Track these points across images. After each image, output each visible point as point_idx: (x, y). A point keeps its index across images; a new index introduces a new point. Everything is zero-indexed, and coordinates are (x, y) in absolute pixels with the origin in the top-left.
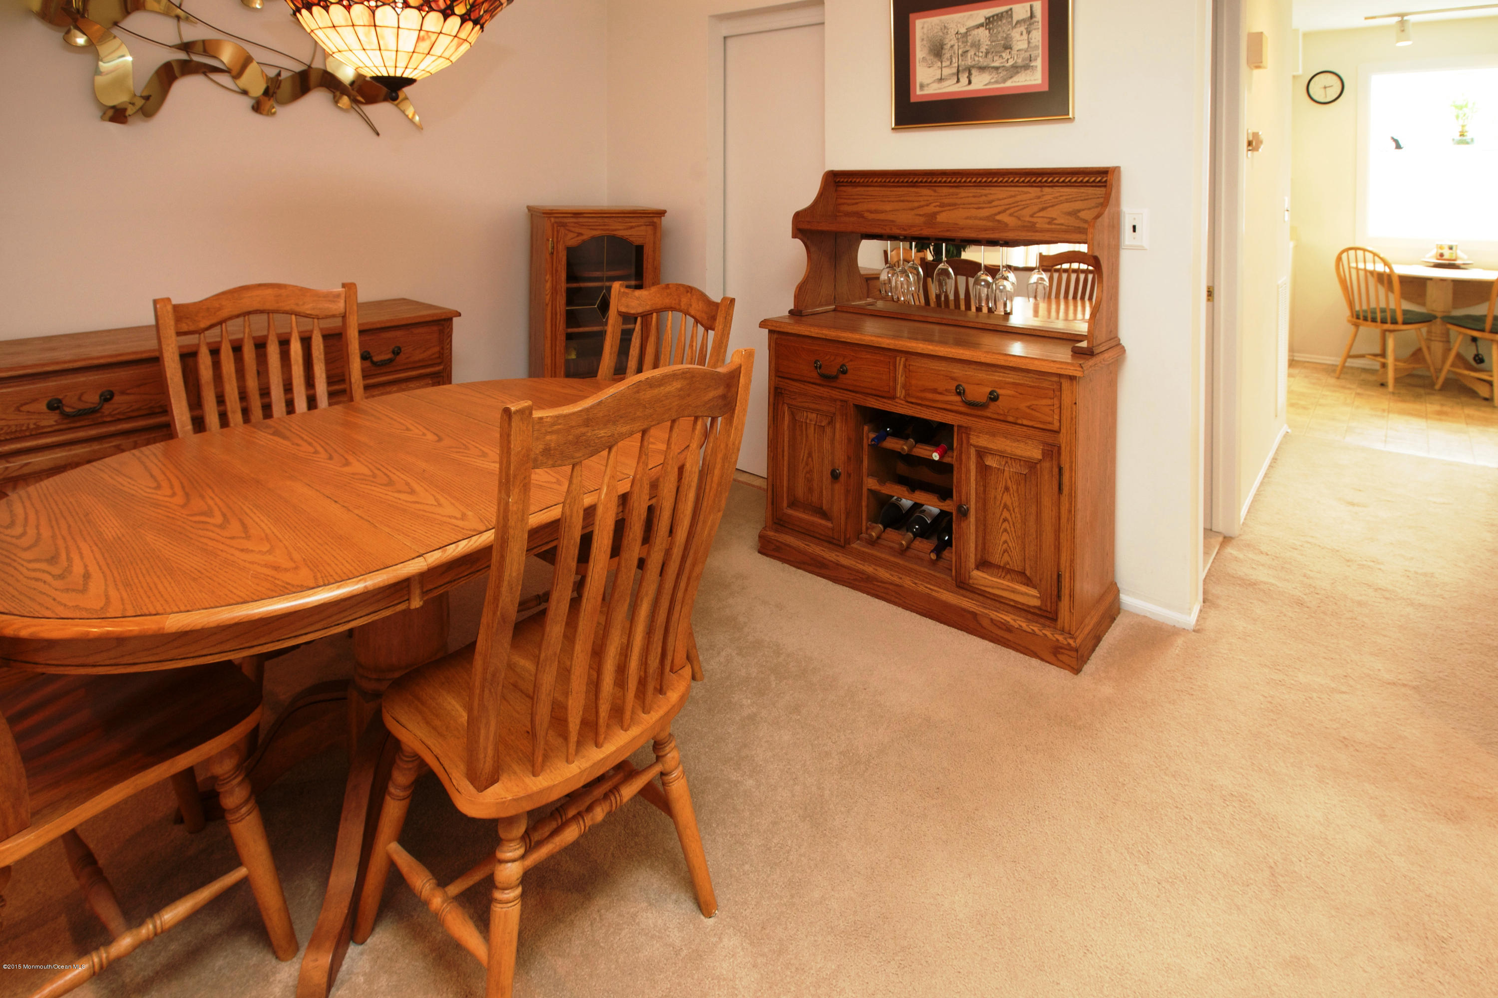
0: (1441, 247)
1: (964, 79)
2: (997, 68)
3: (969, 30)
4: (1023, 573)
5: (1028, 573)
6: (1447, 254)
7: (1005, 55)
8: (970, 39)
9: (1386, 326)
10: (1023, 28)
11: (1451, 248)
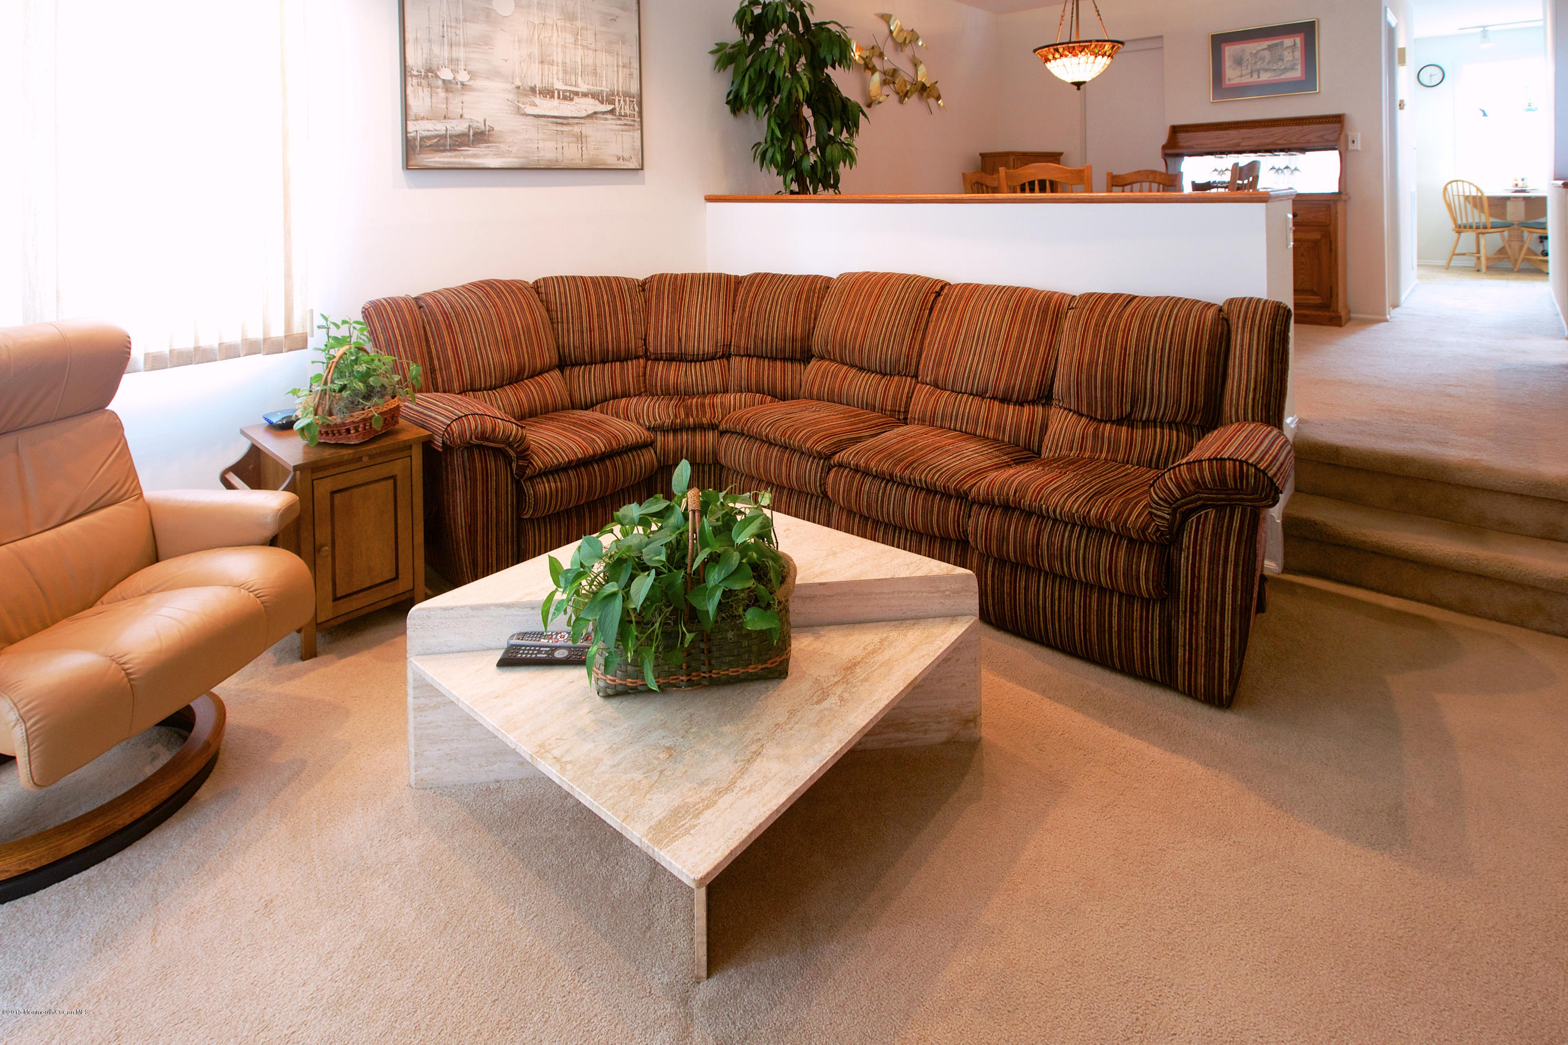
0: (1516, 180)
1: (1255, 76)
2: (1275, 70)
3: (1257, 52)
4: (1312, 291)
5: (1315, 290)
6: (1520, 184)
7: (1280, 63)
8: (1259, 56)
9: (1479, 231)
10: (1290, 50)
11: (1523, 180)
